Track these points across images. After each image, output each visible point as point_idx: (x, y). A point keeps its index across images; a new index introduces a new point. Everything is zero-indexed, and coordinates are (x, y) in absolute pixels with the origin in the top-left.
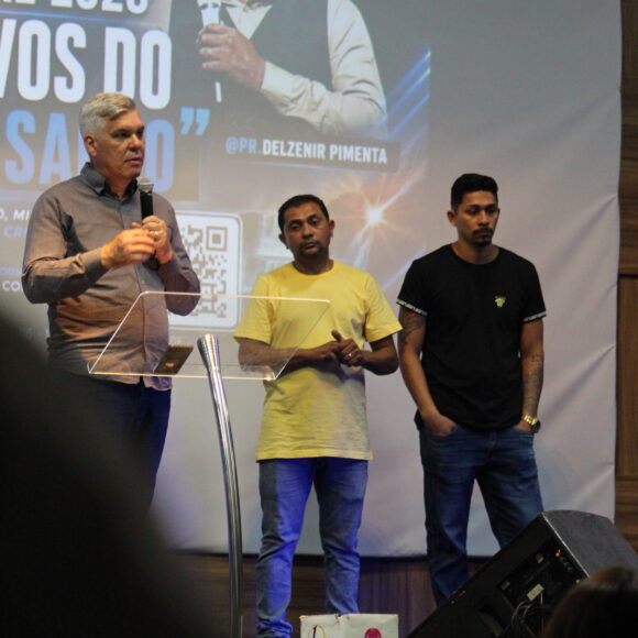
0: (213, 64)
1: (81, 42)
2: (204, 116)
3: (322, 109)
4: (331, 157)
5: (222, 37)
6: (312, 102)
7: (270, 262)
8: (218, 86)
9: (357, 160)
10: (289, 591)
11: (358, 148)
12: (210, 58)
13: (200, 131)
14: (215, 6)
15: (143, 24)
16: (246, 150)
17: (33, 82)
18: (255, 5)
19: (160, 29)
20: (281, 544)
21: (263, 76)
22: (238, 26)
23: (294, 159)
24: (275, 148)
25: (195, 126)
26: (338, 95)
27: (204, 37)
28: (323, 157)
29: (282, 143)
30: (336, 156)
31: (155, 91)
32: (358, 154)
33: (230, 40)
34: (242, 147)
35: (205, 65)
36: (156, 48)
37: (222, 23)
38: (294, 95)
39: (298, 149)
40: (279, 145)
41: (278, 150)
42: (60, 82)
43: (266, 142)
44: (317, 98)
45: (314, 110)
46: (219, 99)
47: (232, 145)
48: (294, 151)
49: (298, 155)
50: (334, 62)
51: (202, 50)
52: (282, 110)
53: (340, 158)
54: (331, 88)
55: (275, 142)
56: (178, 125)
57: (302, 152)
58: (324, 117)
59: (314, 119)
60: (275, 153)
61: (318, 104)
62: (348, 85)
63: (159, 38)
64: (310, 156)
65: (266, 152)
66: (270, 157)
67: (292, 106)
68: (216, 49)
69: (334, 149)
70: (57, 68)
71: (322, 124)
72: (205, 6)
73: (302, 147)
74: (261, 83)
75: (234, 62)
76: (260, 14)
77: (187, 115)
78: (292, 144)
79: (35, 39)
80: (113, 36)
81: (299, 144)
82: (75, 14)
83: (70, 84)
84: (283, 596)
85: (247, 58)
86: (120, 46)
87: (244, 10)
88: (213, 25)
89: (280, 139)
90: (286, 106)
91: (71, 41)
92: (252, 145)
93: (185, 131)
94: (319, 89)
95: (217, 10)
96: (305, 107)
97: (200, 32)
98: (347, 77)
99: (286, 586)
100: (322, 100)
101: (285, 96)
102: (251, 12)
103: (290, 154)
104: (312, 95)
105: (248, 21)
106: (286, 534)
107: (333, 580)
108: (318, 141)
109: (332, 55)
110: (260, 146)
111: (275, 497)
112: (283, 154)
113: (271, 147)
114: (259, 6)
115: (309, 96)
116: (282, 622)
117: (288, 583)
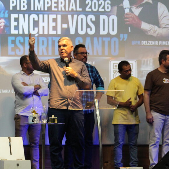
0: (128, 23)
1: (94, 19)
2: (126, 36)
3: (157, 33)
4: (160, 44)
5: (130, 16)
6: (155, 31)
7: (144, 72)
8: (129, 28)
9: (167, 45)
10: (122, 155)
11: (166, 42)
12: (127, 21)
13: (125, 40)
14: (128, 8)
15: (110, 14)
16: (137, 44)
17: (82, 30)
18: (139, 7)
19: (114, 15)
20: (120, 144)
21: (141, 25)
22: (134, 13)
23: (150, 46)
24: (145, 43)
25: (124, 38)
26: (161, 29)
27: (126, 16)
28: (157, 44)
29: (147, 42)
30: (161, 44)
31: (113, 30)
32: (166, 43)
33: (132, 16)
34: (136, 43)
35: (126, 23)
36: (113, 20)
37: (130, 12)
38: (150, 29)
39: (151, 43)
40: (146, 42)
41: (146, 43)
42: (89, 29)
43: (142, 41)
44: (155, 30)
45: (155, 33)
46: (130, 31)
47: (134, 43)
48: (150, 43)
49: (151, 44)
50: (160, 20)
51: (125, 19)
52: (146, 33)
53: (162, 44)
54: (159, 27)
55: (145, 41)
56: (119, 38)
57: (152, 44)
58: (157, 34)
59: (155, 35)
60: (145, 44)
61: (156, 31)
62: (163, 26)
63: (114, 17)
64: (154, 44)
65: (142, 44)
66: (144, 45)
67: (149, 32)
68: (128, 19)
69: (160, 42)
70: (88, 26)
71: (157, 36)
72: (126, 8)
73: (152, 42)
74: (141, 27)
75: (133, 22)
76: (140, 9)
77: (122, 36)
78: (149, 42)
79: (82, 19)
80: (102, 17)
81: (151, 41)
82: (92, 12)
83: (91, 30)
84: (120, 157)
85: (137, 21)
86: (104, 20)
87: (136, 9)
88: (128, 13)
89: (146, 41)
90: (147, 32)
91: (91, 19)
92: (139, 43)
93: (121, 40)
94: (156, 27)
95: (129, 9)
96: (153, 32)
97: (124, 15)
98: (163, 24)
99: (121, 154)
100: (157, 30)
101: (147, 30)
102: (138, 9)
103: (149, 44)
104: (154, 29)
105: (137, 11)
106: (121, 142)
107: (132, 153)
108: (156, 41)
109: (159, 18)
110: (141, 43)
111: (118, 133)
112: (147, 44)
113: (144, 43)
114: (140, 7)
115: (153, 30)
116: (121, 163)
117: (122, 154)
